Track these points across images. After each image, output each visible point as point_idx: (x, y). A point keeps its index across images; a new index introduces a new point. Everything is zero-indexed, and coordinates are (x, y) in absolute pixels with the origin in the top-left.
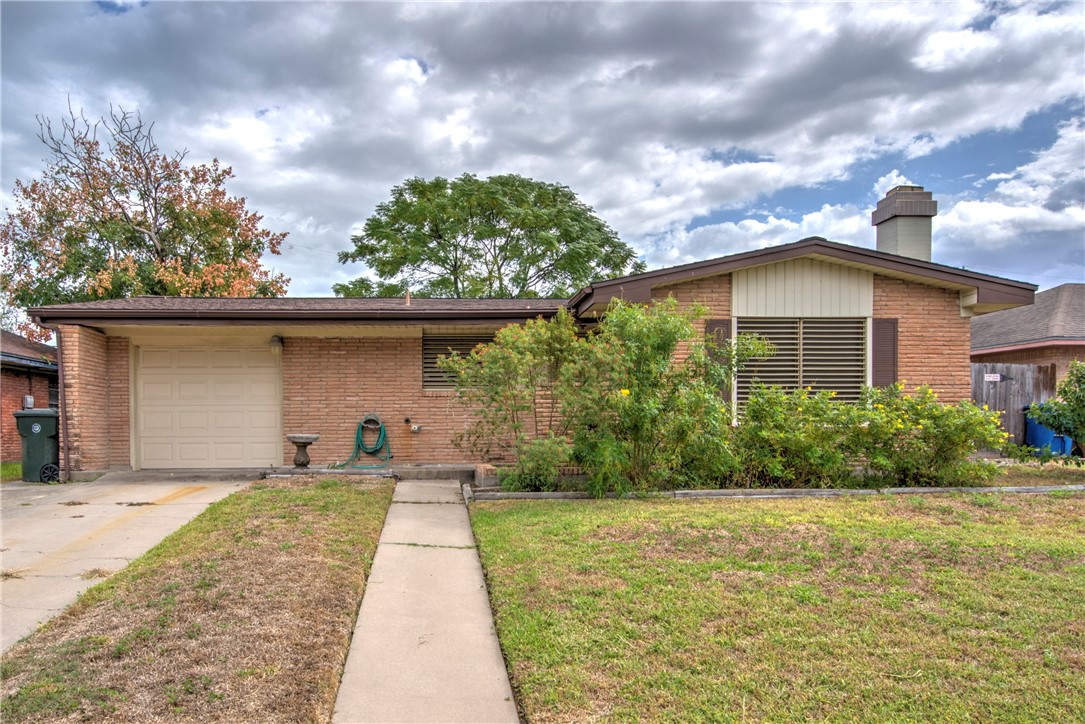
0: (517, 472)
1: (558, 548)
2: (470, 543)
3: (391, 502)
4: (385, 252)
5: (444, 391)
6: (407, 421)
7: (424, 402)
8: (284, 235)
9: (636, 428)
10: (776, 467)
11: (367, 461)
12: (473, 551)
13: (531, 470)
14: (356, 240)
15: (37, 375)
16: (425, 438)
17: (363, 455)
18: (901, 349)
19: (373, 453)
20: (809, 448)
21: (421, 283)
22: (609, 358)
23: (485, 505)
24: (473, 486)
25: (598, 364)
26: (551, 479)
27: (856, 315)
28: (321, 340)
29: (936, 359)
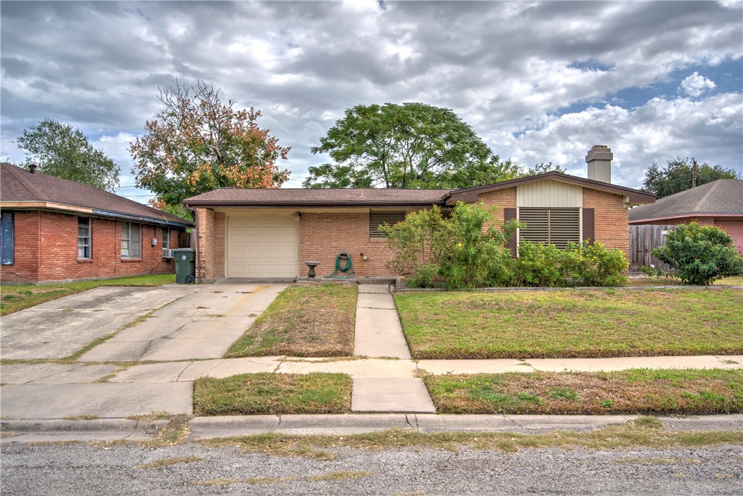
0: (415, 279)
1: (428, 308)
2: (394, 308)
3: (358, 293)
4: (340, 147)
5: (381, 240)
6: (362, 255)
7: (370, 245)
8: (289, 149)
9: (466, 260)
10: (529, 278)
11: (341, 275)
12: (395, 310)
13: (421, 279)
14: (323, 140)
15: (158, 227)
16: (371, 263)
17: (339, 271)
18: (596, 223)
19: (345, 271)
20: (543, 269)
21: (362, 165)
22: (454, 230)
23: (400, 294)
24: (395, 286)
25: (450, 233)
26: (430, 282)
27: (575, 207)
28: (319, 214)
29: (612, 227)
